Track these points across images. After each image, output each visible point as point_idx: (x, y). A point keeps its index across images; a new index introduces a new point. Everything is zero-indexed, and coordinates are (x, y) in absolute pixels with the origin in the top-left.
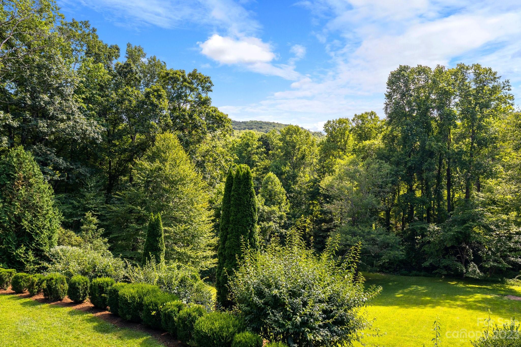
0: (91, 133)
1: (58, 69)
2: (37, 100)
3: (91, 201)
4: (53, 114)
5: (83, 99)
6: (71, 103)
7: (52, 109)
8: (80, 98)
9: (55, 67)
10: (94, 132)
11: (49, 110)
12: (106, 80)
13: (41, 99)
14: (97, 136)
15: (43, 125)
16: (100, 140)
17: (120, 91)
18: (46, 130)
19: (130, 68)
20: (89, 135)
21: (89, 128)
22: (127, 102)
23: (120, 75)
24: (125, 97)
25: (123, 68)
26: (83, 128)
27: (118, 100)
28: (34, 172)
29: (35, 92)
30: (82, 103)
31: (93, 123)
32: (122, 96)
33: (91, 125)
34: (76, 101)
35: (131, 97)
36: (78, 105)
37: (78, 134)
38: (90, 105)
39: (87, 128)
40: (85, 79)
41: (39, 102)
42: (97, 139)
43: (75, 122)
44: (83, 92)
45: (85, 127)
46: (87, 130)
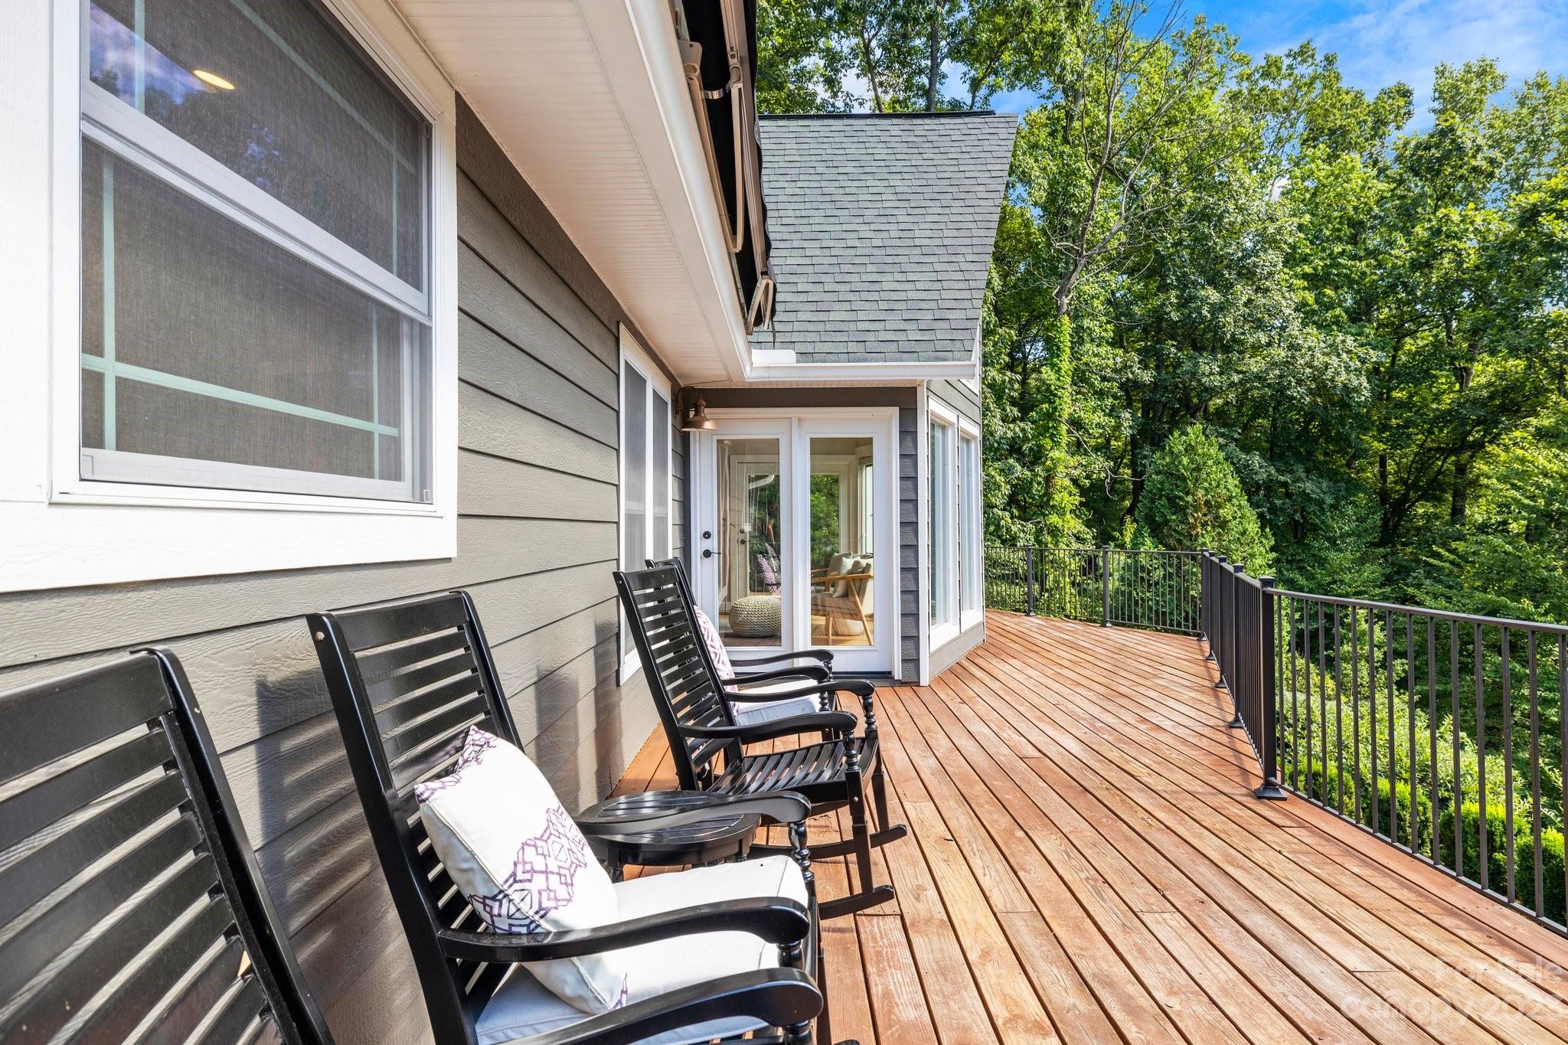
0: (1338, 374)
1: (1240, 209)
2: (1193, 305)
3: (1347, 577)
4: (1233, 335)
5: (1305, 276)
6: (1278, 298)
7: (1229, 324)
8: (1296, 276)
9: (1231, 206)
10: (1347, 368)
11: (1224, 326)
12: (1372, 203)
13: (1202, 300)
14: (1355, 383)
15: (1209, 368)
16: (1365, 392)
17: (1420, 231)
18: (1216, 381)
19: (1453, 141)
20: (1332, 380)
21: (1334, 361)
22: (1446, 260)
23: (1416, 174)
24: (1438, 245)
25: (1428, 148)
26: (1316, 363)
27: (1413, 260)
28: (1228, 490)
29: (1186, 286)
30: (1304, 289)
31: (1344, 341)
32: (1428, 244)
33: (1333, 349)
34: (1291, 288)
35: (1460, 239)
36: (1297, 298)
37: (1299, 382)
38: (1328, 292)
39: (1326, 359)
40: (1307, 217)
41: (1199, 310)
42: (1356, 390)
43: (1291, 347)
44: (1305, 259)
45: (1320, 359)
46: (1327, 366)
